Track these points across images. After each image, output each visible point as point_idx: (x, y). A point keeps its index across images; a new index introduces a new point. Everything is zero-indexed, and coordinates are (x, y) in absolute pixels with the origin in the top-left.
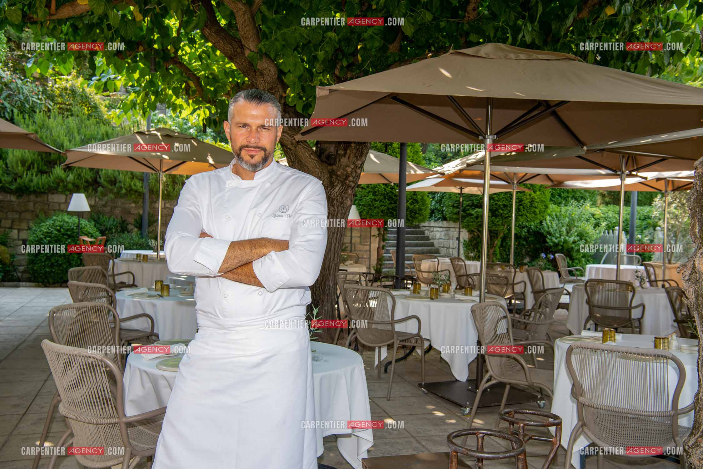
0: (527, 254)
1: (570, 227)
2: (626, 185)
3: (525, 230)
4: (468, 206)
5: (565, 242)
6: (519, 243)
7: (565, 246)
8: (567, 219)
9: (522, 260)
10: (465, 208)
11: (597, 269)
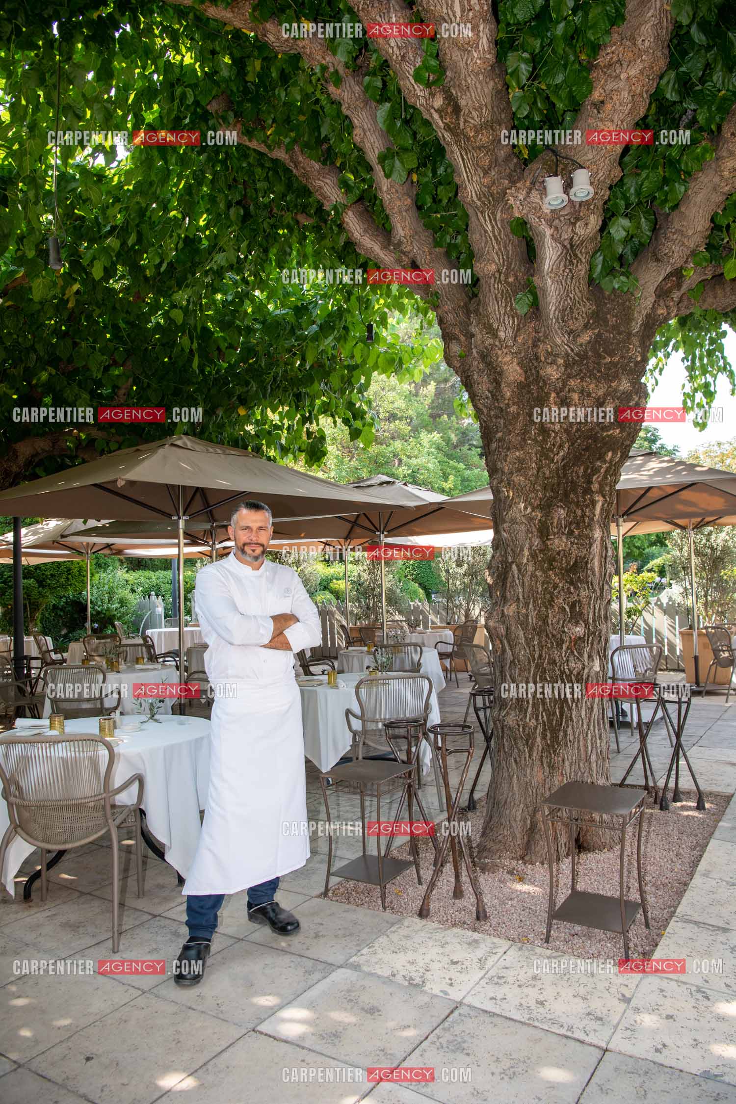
0: (65, 625)
1: (111, 593)
2: (184, 554)
3: (64, 600)
4: (9, 577)
5: (108, 609)
6: (56, 614)
7: (107, 613)
8: (106, 587)
9: (60, 632)
10: (6, 579)
11: (160, 633)
